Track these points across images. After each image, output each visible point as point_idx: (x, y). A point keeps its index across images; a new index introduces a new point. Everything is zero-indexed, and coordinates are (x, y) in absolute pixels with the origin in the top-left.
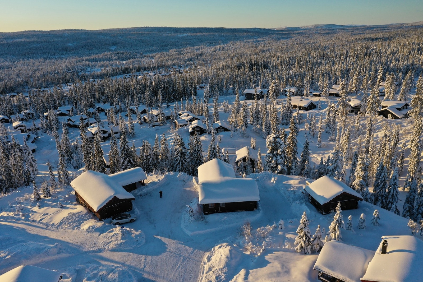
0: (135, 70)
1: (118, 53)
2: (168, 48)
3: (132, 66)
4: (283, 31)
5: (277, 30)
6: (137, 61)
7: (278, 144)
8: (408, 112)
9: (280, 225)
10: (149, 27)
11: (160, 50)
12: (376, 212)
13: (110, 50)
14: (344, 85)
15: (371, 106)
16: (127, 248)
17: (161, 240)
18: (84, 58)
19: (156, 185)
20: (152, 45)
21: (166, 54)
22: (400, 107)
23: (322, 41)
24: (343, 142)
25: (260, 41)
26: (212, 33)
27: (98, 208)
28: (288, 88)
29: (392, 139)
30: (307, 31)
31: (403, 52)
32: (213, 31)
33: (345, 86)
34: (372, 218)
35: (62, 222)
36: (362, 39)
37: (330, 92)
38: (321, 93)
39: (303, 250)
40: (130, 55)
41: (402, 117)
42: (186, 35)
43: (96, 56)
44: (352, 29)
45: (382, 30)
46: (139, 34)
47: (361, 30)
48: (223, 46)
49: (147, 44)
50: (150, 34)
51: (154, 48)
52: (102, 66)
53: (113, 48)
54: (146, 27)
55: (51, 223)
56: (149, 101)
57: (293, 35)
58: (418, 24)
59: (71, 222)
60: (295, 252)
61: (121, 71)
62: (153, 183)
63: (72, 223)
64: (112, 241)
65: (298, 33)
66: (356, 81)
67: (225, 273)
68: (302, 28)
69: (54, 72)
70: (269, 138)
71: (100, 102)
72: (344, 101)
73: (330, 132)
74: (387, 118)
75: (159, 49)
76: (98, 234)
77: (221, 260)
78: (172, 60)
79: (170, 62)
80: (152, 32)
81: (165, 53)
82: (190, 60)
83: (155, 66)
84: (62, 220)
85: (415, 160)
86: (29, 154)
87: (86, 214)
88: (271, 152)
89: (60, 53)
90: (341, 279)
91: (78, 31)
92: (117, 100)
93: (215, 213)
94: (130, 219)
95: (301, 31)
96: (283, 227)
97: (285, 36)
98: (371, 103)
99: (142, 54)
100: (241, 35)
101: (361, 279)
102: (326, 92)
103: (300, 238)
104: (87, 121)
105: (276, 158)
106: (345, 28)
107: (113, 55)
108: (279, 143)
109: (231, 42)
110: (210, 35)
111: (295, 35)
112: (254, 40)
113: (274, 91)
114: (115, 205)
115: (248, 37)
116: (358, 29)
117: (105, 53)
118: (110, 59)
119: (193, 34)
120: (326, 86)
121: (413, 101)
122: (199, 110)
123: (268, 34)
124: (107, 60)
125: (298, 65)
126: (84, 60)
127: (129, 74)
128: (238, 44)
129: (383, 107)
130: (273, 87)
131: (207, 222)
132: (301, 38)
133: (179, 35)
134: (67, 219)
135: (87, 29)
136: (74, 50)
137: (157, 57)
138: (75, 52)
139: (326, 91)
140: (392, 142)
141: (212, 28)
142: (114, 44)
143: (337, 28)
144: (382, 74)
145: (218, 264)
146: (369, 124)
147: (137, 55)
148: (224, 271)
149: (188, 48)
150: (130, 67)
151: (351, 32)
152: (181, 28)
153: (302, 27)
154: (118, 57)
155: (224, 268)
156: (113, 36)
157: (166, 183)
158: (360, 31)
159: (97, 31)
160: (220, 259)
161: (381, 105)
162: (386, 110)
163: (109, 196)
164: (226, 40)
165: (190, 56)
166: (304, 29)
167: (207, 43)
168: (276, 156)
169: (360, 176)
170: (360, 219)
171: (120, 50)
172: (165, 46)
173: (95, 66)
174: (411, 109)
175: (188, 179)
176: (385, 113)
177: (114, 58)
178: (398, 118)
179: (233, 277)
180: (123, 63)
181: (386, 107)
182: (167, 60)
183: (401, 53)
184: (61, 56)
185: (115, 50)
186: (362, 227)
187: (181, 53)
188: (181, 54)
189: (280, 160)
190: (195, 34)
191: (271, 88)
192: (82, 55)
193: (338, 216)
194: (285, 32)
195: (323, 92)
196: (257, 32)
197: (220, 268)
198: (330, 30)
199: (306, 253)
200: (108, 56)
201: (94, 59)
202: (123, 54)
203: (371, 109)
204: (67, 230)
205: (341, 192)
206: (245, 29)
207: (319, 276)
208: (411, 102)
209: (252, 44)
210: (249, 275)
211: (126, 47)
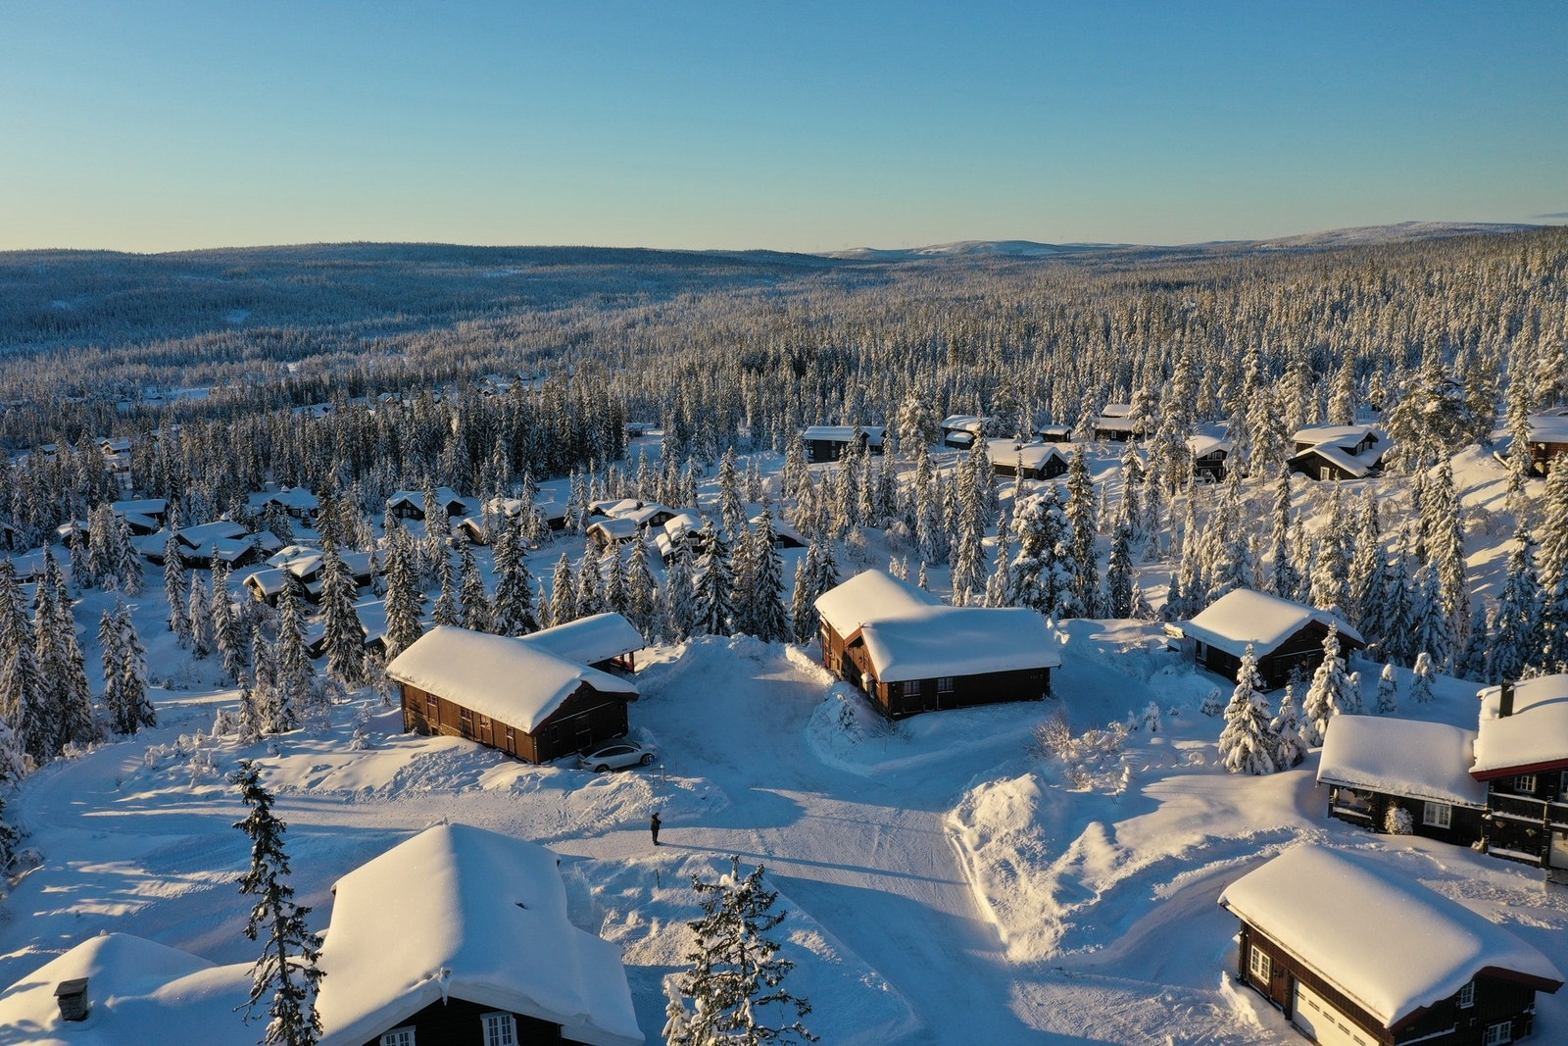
0: (346, 392)
1: (262, 336)
2: (453, 317)
3: (332, 376)
4: (859, 262)
5: (836, 259)
6: (341, 361)
7: (1054, 523)
8: (1384, 456)
9: (1149, 718)
10: (369, 244)
11: (423, 325)
12: (1423, 658)
13: (224, 326)
14: (1148, 398)
15: (1266, 444)
16: (683, 817)
17: (776, 796)
18: (122, 353)
19: (670, 672)
20: (391, 308)
21: (448, 336)
22: (1352, 445)
23: (1001, 291)
24: (1205, 549)
25: (789, 293)
26: (608, 267)
27: (535, 718)
28: (954, 419)
29: (1359, 527)
30: (941, 263)
31: (1287, 316)
32: (613, 261)
33: (1151, 403)
34: (1413, 680)
35: (404, 781)
36: (1133, 287)
37: (1098, 427)
38: (1069, 432)
39: (1248, 766)
40: (308, 342)
41: (1362, 474)
42: (516, 272)
43: (172, 347)
44: (1091, 258)
45: (1189, 260)
46: (334, 267)
47: (1119, 260)
48: (657, 308)
49: (370, 304)
50: (376, 267)
51: (398, 319)
52: (205, 380)
53: (238, 317)
54: (361, 244)
55: (361, 787)
56: (459, 475)
57: (896, 276)
58: (1299, 243)
59: (438, 775)
60: (1225, 771)
61: (288, 393)
62: (656, 668)
63: (441, 779)
64: (621, 803)
65: (913, 269)
66: (1182, 385)
67: (1039, 838)
68: (922, 253)
69: (13, 403)
70: (1022, 508)
71: (259, 489)
72: (1173, 436)
73: (1144, 533)
74: (1319, 479)
75: (419, 320)
76: (560, 793)
77: (1015, 809)
78: (475, 356)
79: (473, 365)
80: (385, 260)
81: (444, 332)
82: (548, 353)
83: (419, 376)
84: (400, 773)
85: (1451, 570)
86: (123, 626)
87: (477, 753)
88: (1033, 551)
89: (20, 336)
90: (1402, 795)
91: (89, 257)
92: (334, 475)
93: (923, 712)
94: (639, 753)
95: (922, 262)
96: (1159, 724)
97: (871, 277)
98: (1265, 435)
99: (355, 339)
100: (713, 271)
101: (1471, 770)
102: (1089, 425)
103: (1239, 729)
104: (253, 543)
105: (1051, 570)
106: (1068, 254)
107: (241, 343)
108: (1058, 522)
109: (681, 297)
110: (603, 273)
111: (903, 274)
112: (766, 289)
113: (920, 424)
114: (580, 715)
115: (739, 281)
116: (1110, 256)
117: (210, 336)
118: (232, 356)
119: (540, 268)
120: (1088, 405)
121: (1395, 421)
122: (665, 492)
123: (813, 270)
124: (218, 357)
125: (956, 358)
126: (127, 359)
127: (323, 405)
128: (708, 303)
129: (1301, 446)
130: (917, 408)
131: (908, 738)
132: (927, 285)
133: (488, 273)
134: (418, 769)
135: (125, 250)
136: (78, 325)
137: (415, 347)
138: (83, 332)
139: (1088, 423)
140: (1361, 534)
141: (609, 251)
142: (241, 301)
143: (1037, 253)
144: (1255, 365)
145: (1007, 822)
146: (1280, 487)
147: (334, 342)
148: (1035, 834)
149: (529, 316)
150: (321, 381)
151: (1087, 265)
152: (493, 249)
153: (919, 250)
154: (263, 349)
155: (1031, 826)
156: (233, 276)
157: (698, 667)
158: (1117, 263)
159: (164, 255)
160: (1010, 806)
161: (1293, 442)
162: (1313, 455)
163: (568, 679)
164: (665, 288)
165: (544, 340)
166: (927, 256)
167: (595, 301)
168: (1047, 565)
169: (1329, 594)
170: (1380, 682)
171: (264, 323)
172: (441, 309)
173: (177, 380)
174: (1390, 444)
175: (767, 653)
176: (1308, 465)
177: (246, 352)
178: (1353, 477)
179: (1068, 847)
180: (287, 371)
181: (1310, 446)
182: (460, 357)
183: (1279, 319)
184: (28, 347)
185: (245, 325)
186: (1390, 706)
187: (503, 332)
188: (506, 336)
189: (1063, 576)
190: (547, 269)
191: (908, 415)
192: (112, 344)
193: (1332, 663)
194: (867, 267)
195: (1078, 426)
196: (770, 264)
197: (1017, 827)
198: (1018, 257)
199: (1258, 774)
200: (223, 345)
201: (164, 355)
202: (278, 336)
203: (1266, 454)
204: (430, 797)
205: (1305, 619)
206: (724, 252)
207: (1331, 806)
208: (1390, 424)
209: (761, 301)
210: (1118, 833)
211: (288, 313)
